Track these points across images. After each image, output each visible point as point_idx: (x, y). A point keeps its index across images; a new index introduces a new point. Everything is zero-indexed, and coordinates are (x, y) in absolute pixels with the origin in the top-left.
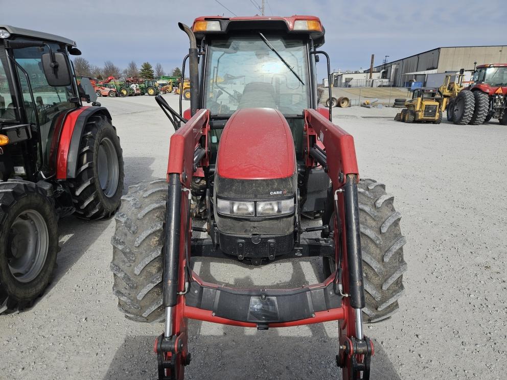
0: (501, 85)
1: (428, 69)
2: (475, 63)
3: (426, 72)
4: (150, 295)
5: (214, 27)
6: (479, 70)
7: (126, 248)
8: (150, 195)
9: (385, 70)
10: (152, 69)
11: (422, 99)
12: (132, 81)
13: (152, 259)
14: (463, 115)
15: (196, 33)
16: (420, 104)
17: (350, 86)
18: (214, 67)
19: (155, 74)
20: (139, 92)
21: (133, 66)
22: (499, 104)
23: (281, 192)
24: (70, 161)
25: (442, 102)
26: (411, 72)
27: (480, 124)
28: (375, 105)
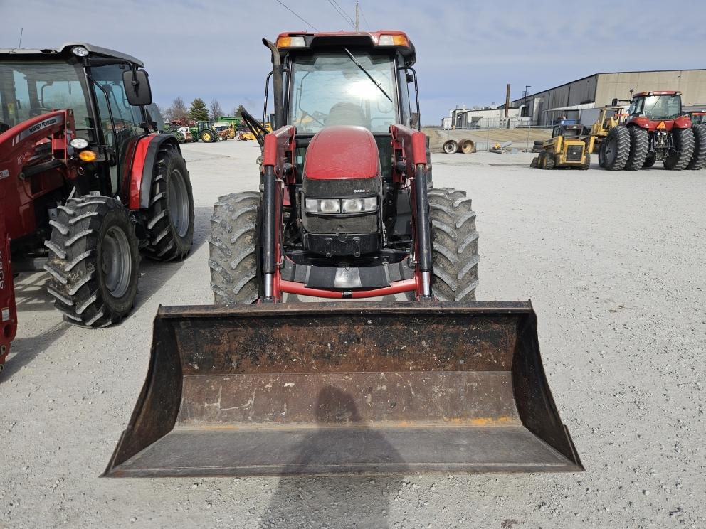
0: (665, 118)
1: (583, 103)
2: (631, 91)
3: (580, 107)
4: (244, 290)
5: (299, 43)
6: (635, 99)
7: (223, 244)
8: (241, 201)
9: (525, 105)
10: (206, 108)
11: (563, 138)
12: (180, 124)
13: (247, 254)
14: (616, 158)
15: (280, 50)
16: (561, 145)
17: (478, 127)
18: (297, 89)
19: (210, 115)
20: (190, 137)
21: (179, 104)
22: (662, 142)
23: (364, 191)
24: (143, 189)
25: (589, 141)
26: (561, 107)
27: (638, 169)
28: (507, 150)
